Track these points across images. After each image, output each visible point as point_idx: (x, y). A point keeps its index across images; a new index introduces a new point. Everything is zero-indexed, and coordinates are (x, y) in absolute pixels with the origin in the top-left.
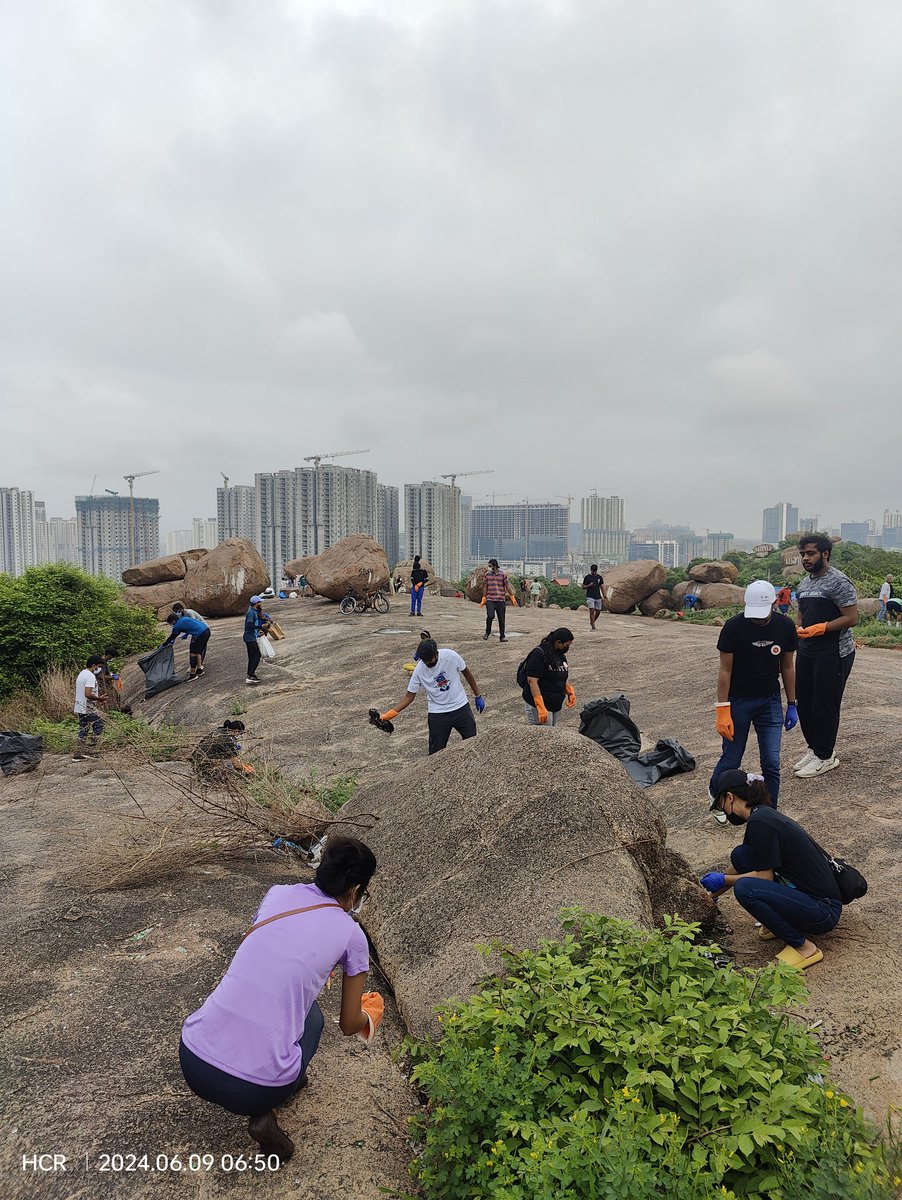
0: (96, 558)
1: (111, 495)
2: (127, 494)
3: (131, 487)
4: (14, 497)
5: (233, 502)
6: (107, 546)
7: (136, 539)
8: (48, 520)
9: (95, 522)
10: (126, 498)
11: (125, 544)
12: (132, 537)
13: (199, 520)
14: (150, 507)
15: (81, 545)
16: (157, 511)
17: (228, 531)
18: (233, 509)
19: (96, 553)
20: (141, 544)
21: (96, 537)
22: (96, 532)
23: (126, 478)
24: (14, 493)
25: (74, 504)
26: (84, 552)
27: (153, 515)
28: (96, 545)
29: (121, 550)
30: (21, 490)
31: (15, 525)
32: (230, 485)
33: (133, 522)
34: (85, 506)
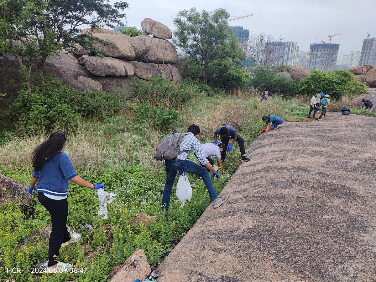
0: (314, 65)
1: (323, 43)
2: (328, 43)
3: (330, 40)
4: (291, 45)
5: (370, 44)
6: (318, 61)
7: (328, 59)
8: (299, 52)
9: (316, 52)
10: (328, 44)
11: (324, 60)
12: (327, 58)
13: (353, 51)
14: (336, 46)
15: (309, 61)
16: (338, 48)
17: (365, 56)
18: (369, 47)
19: (314, 63)
20: (330, 60)
21: (315, 58)
22: (315, 56)
23: (329, 37)
24: (291, 43)
25: (310, 46)
26: (310, 63)
27: (336, 50)
28: (314, 61)
29: (322, 62)
30: (293, 42)
31: (290, 54)
32: (370, 38)
33: (328, 53)
34: (314, 47)
